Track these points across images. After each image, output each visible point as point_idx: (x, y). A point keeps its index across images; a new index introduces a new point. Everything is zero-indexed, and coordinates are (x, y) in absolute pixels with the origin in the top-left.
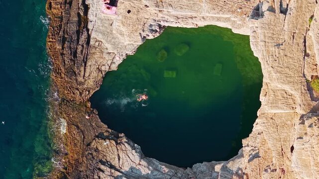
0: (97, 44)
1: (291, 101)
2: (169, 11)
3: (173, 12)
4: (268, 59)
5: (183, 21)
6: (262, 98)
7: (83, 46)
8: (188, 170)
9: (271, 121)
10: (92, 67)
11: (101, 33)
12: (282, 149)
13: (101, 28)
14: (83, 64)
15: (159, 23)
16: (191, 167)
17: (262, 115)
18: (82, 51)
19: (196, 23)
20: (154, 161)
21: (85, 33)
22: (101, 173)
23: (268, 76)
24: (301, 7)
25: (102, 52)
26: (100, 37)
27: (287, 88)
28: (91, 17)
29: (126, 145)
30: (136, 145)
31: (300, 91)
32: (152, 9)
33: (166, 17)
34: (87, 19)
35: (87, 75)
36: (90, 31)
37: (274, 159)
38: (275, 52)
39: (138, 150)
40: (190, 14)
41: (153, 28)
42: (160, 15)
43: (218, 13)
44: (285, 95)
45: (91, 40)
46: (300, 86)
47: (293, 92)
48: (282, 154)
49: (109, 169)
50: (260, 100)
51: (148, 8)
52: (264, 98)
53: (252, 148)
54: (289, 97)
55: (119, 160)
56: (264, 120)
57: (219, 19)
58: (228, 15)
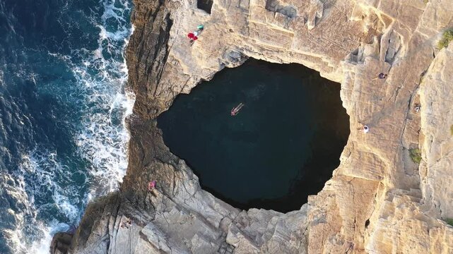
0: (173, 63)
1: (378, 169)
2: (255, 39)
3: (258, 42)
4: (360, 113)
5: (267, 53)
6: (343, 158)
7: (159, 62)
8: (243, 214)
9: (348, 185)
10: (164, 86)
11: (179, 52)
12: (355, 221)
13: (180, 46)
14: (156, 81)
15: (242, 51)
16: (247, 210)
17: (339, 177)
18: (157, 67)
19: (281, 57)
20: (210, 195)
21: (164, 50)
22: (153, 197)
23: (356, 133)
24: (413, 58)
25: (176, 72)
26: (177, 56)
27: (377, 152)
28: (171, 33)
29: (184, 173)
30: (194, 175)
31: (393, 159)
32: (236, 35)
33: (250, 46)
34: (169, 34)
35: (158, 93)
36: (169, 48)
37: (342, 230)
38: (371, 107)
39: (195, 181)
40: (276, 46)
41: (234, 56)
42: (244, 43)
43: (309, 51)
44: (373, 161)
45: (169, 58)
46: (394, 152)
47: (383, 159)
48: (354, 226)
49: (161, 195)
50: (341, 159)
51: (232, 33)
52: (345, 158)
53: (318, 209)
54: (377, 163)
55: (174, 187)
56: (340, 183)
57: (307, 58)
58: (319, 54)
